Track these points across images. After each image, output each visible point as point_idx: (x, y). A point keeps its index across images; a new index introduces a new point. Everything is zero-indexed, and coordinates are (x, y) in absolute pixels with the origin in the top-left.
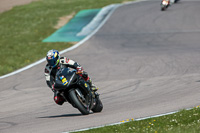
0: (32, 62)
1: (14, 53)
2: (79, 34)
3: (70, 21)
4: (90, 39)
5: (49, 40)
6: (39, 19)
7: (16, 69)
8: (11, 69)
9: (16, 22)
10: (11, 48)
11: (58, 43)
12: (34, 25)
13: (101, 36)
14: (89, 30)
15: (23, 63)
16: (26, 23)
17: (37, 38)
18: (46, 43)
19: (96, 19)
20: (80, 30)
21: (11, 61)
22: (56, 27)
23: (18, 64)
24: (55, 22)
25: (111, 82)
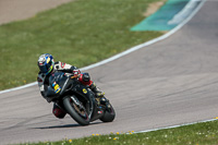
0: (119, 52)
1: (99, 42)
2: (170, 23)
3: (160, 9)
4: (182, 28)
5: (137, 28)
6: (126, 6)
7: (100, 60)
8: (95, 59)
9: (102, 8)
10: (96, 36)
11: (148, 32)
12: (121, 11)
13: (195, 25)
14: (181, 18)
15: (109, 53)
16: (112, 9)
17: (124, 26)
18: (134, 32)
19: (188, 6)
20: (171, 18)
21: (95, 51)
22: (145, 14)
23: (103, 54)
24: (144, 9)
25: (205, 75)
